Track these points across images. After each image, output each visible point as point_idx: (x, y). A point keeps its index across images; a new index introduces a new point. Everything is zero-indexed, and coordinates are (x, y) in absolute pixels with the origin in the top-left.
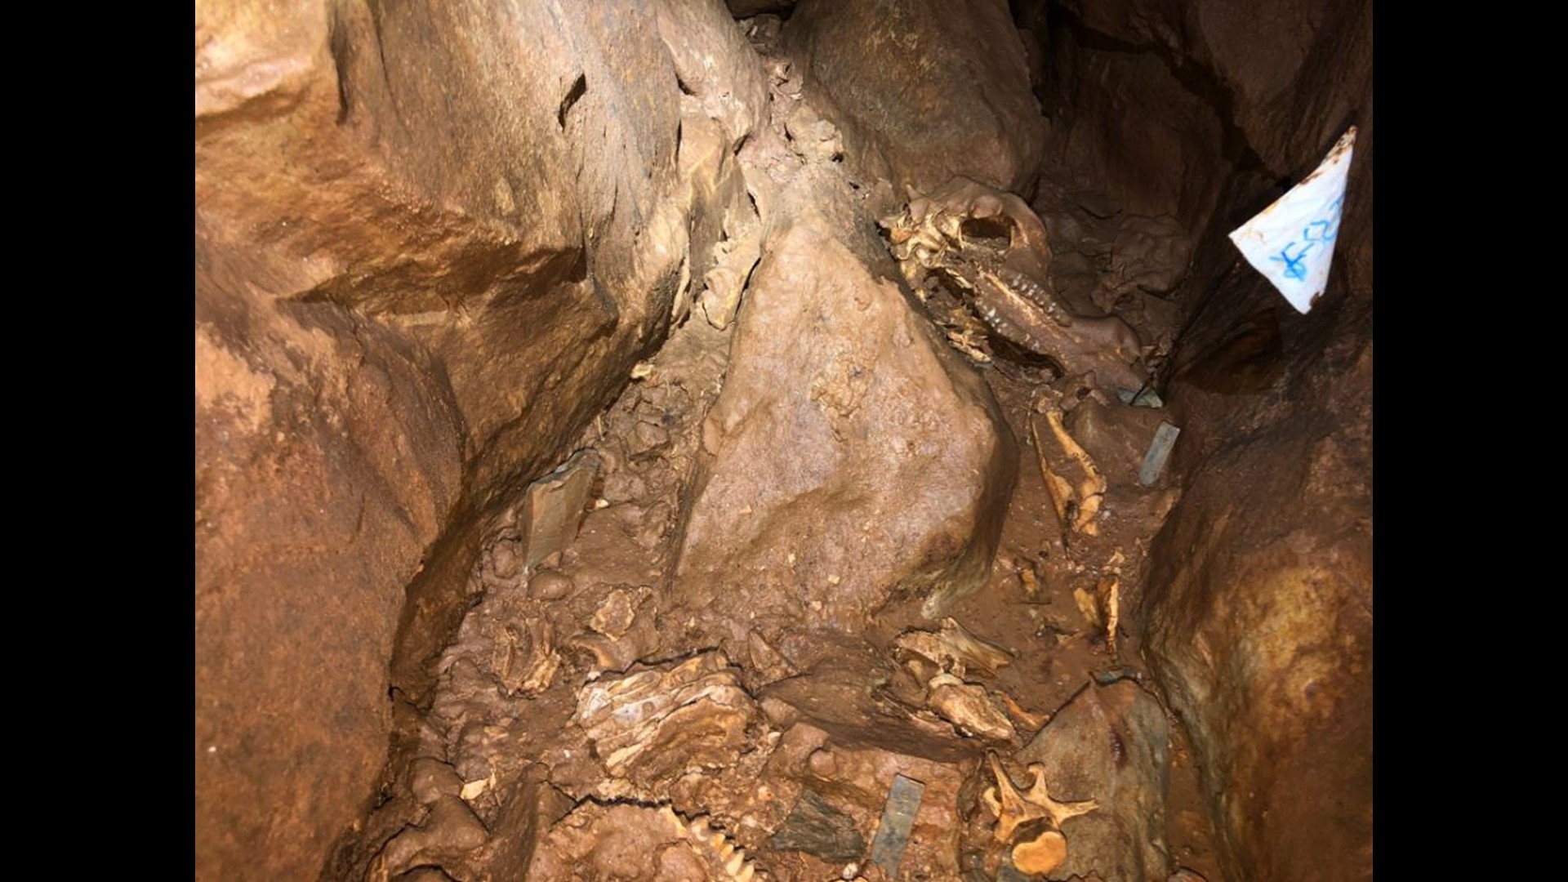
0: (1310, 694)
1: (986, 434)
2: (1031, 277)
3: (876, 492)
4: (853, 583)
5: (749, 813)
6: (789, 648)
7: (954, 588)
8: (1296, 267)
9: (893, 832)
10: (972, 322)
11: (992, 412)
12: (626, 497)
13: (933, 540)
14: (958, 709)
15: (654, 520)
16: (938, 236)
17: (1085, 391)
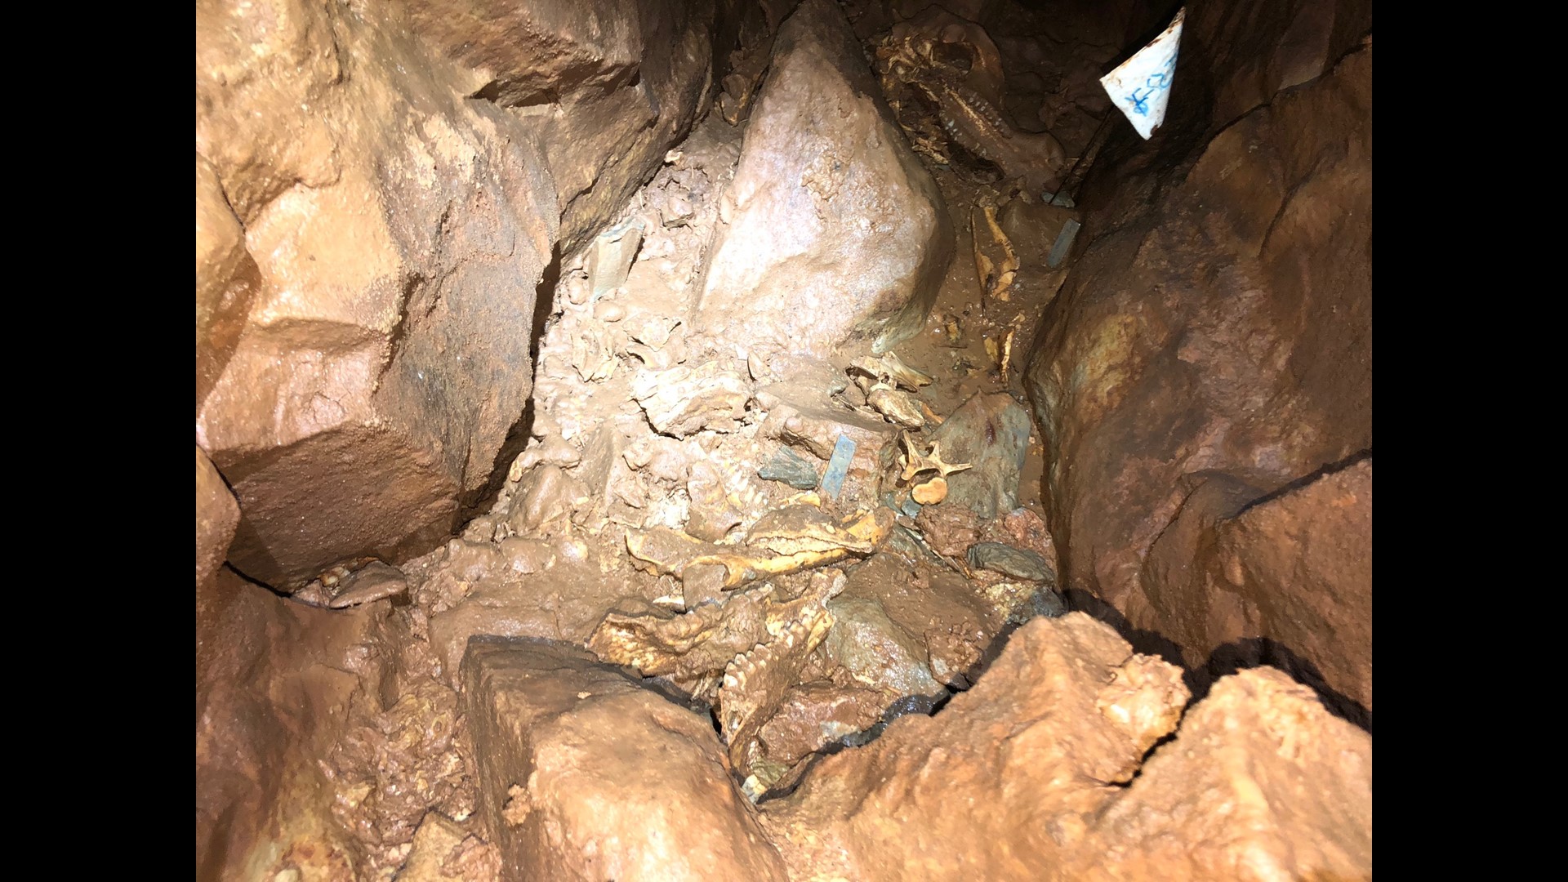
0: (1109, 394)
1: (928, 218)
2: (984, 96)
3: (845, 258)
4: (824, 323)
5: (746, 459)
6: (776, 366)
7: (897, 332)
8: (1141, 106)
9: (836, 469)
10: (936, 130)
11: (936, 203)
12: (662, 253)
13: (883, 296)
14: (887, 405)
15: (682, 271)
16: (914, 56)
17: (1016, 192)
